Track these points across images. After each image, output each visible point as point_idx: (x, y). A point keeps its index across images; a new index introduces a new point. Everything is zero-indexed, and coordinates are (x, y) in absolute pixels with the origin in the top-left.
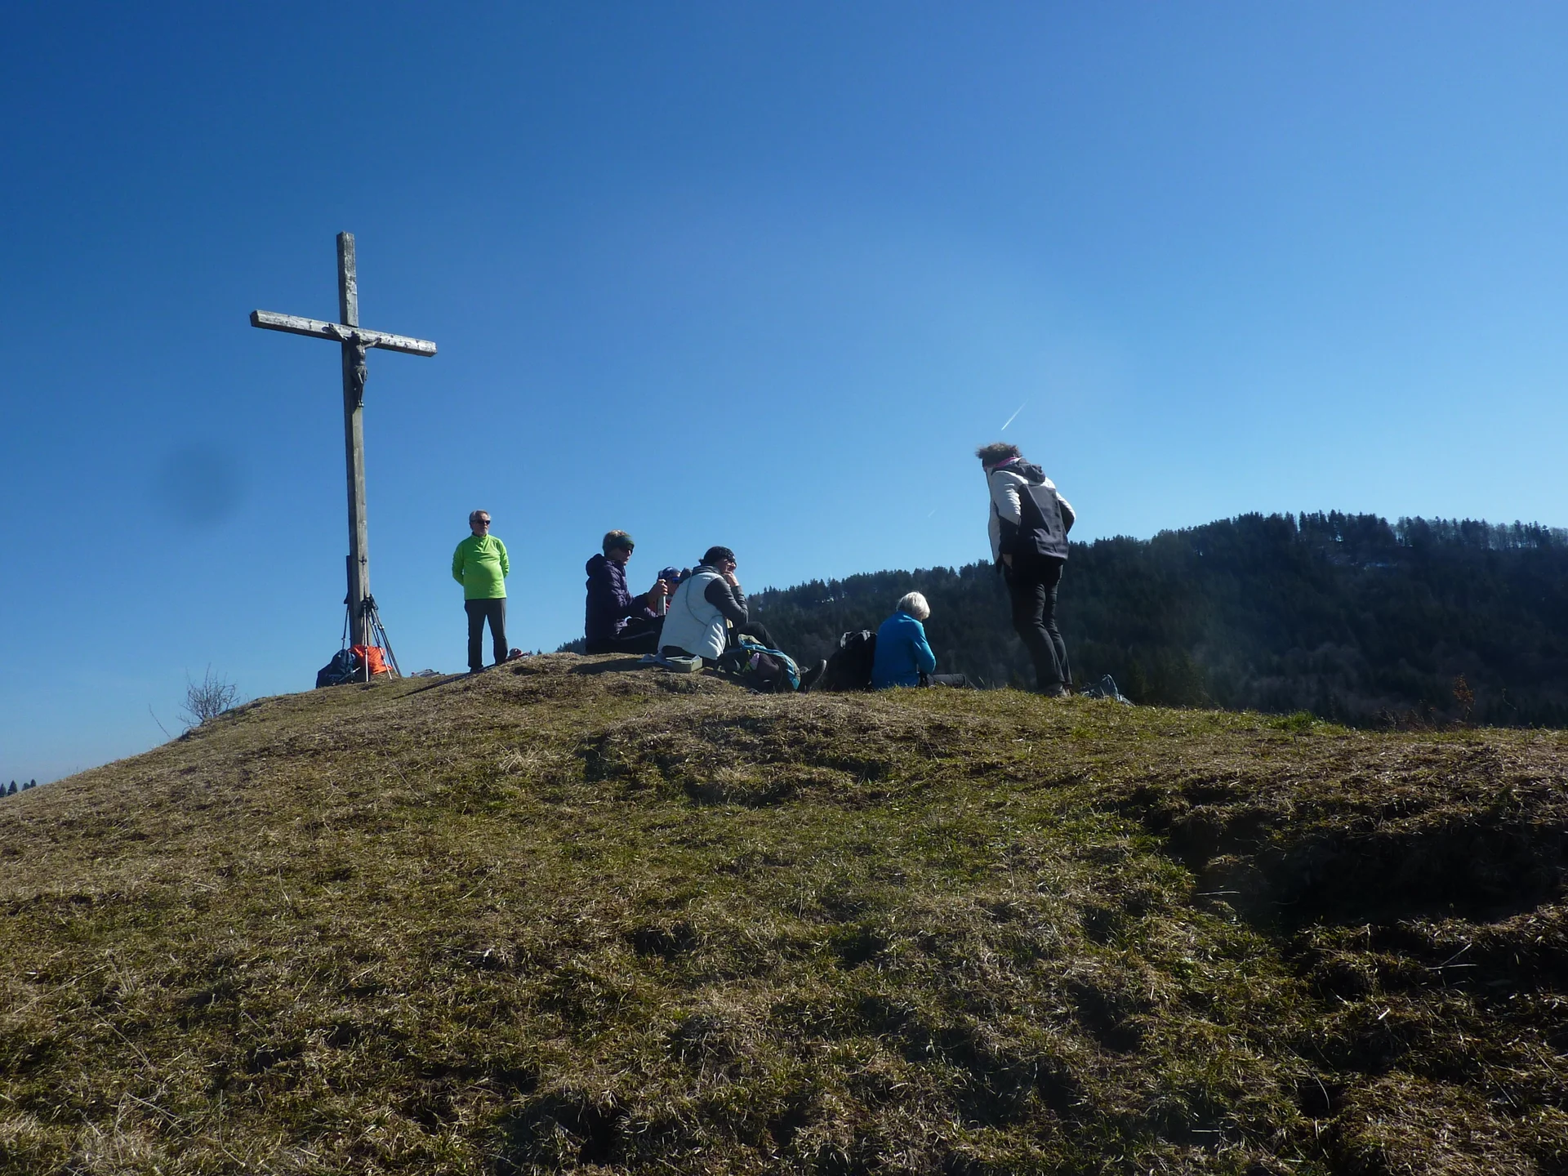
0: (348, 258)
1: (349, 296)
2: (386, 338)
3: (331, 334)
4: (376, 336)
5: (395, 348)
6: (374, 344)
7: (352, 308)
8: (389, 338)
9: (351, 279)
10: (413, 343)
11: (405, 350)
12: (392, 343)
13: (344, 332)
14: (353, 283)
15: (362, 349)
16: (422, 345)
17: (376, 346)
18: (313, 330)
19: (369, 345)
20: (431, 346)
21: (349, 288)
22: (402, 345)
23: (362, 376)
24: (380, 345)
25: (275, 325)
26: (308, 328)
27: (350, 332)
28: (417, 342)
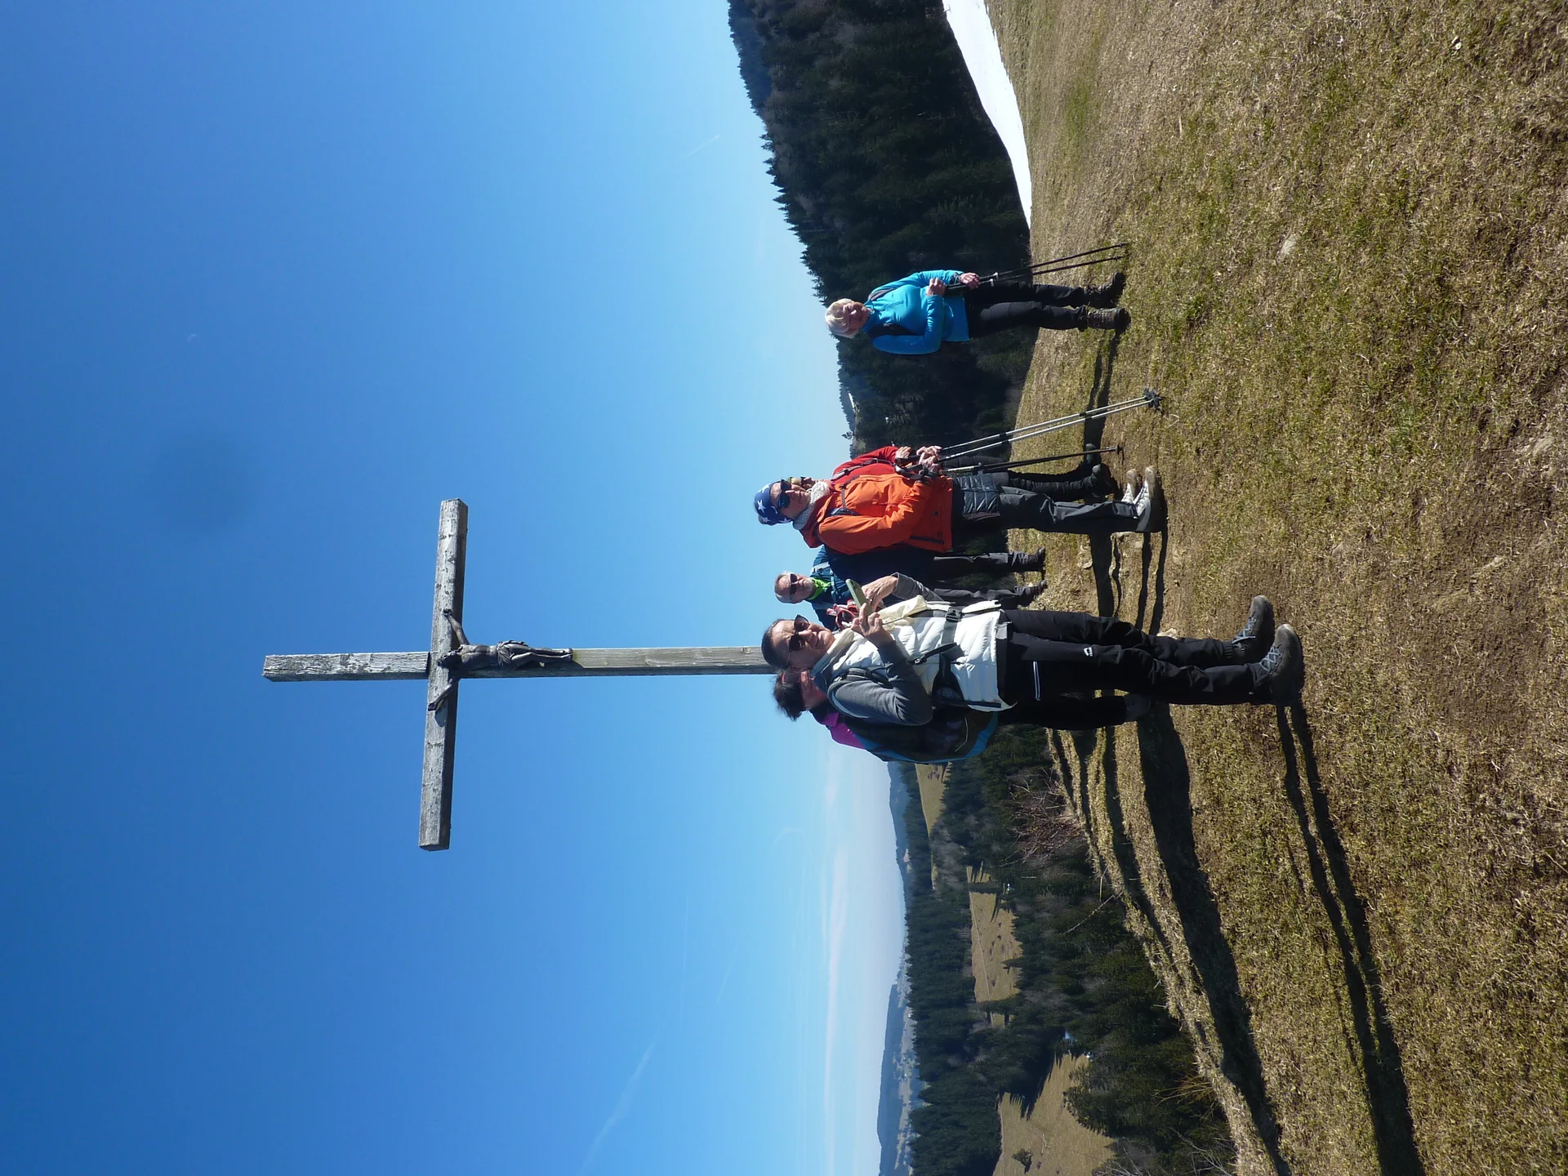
0: (309, 667)
1: (376, 668)
2: (444, 600)
3: (447, 708)
4: (441, 617)
5: (458, 581)
6: (455, 623)
7: (397, 663)
8: (442, 593)
9: (344, 663)
10: (447, 545)
11: (459, 560)
12: (450, 588)
13: (440, 683)
14: (351, 661)
15: (467, 651)
16: (448, 528)
17: (459, 620)
18: (442, 741)
19: (459, 633)
20: (449, 509)
21: (361, 668)
22: (451, 568)
23: (516, 651)
24: (456, 612)
25: (443, 813)
26: (441, 751)
27: (439, 669)
28: (444, 537)
